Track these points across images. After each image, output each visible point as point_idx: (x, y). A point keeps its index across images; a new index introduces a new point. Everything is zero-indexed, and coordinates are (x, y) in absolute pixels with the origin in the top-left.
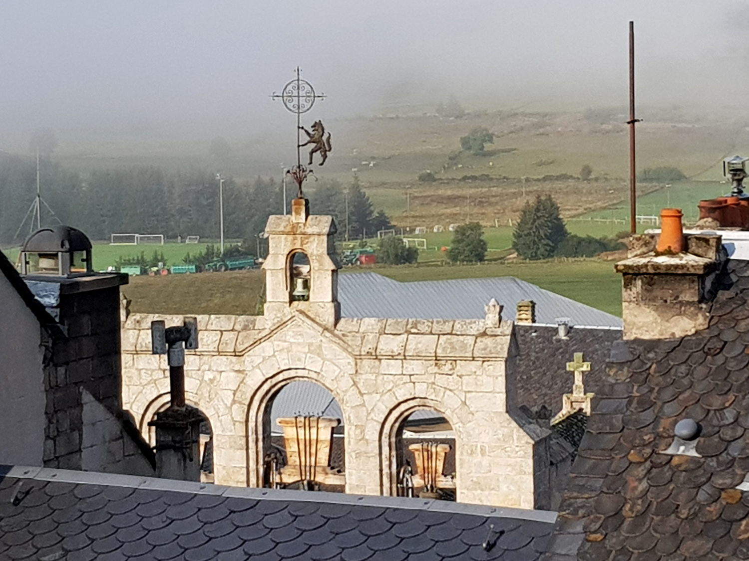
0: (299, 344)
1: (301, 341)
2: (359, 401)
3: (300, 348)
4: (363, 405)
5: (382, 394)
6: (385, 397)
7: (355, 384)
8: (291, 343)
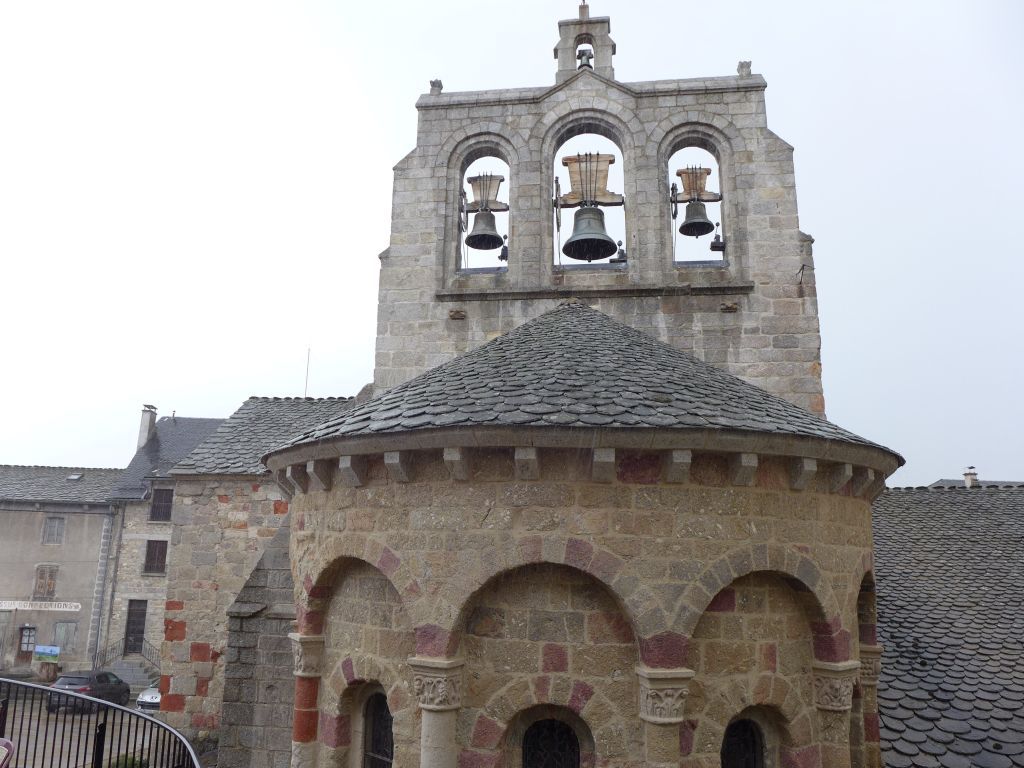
0: (588, 90)
1: (589, 88)
2: (640, 128)
3: (589, 94)
4: (644, 130)
5: (661, 121)
6: (663, 124)
7: (636, 116)
8: (582, 91)
